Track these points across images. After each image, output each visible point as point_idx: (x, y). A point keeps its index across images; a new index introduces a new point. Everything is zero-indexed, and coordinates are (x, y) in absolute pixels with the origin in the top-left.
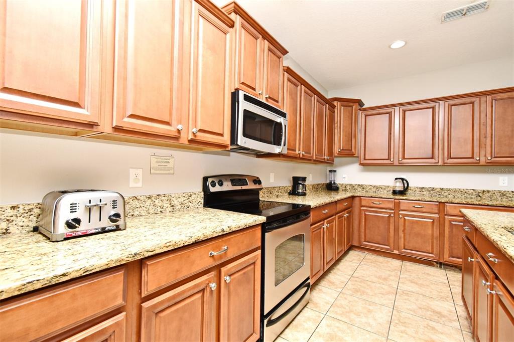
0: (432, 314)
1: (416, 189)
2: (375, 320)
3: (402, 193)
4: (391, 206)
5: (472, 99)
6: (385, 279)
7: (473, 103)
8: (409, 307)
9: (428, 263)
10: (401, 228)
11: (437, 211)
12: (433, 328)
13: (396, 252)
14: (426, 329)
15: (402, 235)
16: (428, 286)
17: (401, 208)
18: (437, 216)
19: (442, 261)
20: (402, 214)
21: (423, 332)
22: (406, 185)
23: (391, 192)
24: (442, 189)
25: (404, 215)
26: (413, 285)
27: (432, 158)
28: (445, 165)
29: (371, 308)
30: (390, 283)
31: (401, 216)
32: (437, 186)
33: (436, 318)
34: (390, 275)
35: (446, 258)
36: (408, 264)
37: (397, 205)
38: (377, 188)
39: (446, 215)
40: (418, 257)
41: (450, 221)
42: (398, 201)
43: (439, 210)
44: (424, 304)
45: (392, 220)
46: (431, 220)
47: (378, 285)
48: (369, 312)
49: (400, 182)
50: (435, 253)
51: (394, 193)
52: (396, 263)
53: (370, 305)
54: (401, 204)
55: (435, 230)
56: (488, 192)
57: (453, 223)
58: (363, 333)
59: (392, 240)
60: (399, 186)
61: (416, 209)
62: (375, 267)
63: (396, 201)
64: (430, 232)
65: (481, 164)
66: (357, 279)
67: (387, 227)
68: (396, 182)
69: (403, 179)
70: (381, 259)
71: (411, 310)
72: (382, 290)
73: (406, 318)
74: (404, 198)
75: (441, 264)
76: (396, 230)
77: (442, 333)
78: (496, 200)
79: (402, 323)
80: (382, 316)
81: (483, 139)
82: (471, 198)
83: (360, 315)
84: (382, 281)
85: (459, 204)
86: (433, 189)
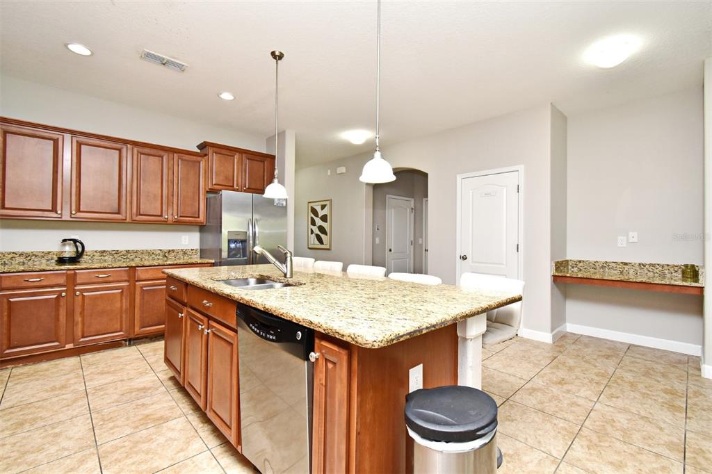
0: (137, 393)
1: (95, 254)
2: (70, 439)
3: (74, 260)
4: (62, 280)
5: (161, 153)
6: (63, 387)
7: (162, 157)
8: (109, 401)
9: (115, 345)
10: (78, 310)
11: (126, 278)
12: (143, 405)
13: (69, 346)
14: (136, 410)
15: (78, 318)
16: (122, 369)
17: (79, 281)
18: (127, 284)
19: (132, 336)
20: (79, 290)
21: (135, 414)
22: (80, 249)
23: (53, 261)
24: (128, 252)
25: (82, 291)
26: (104, 376)
27: (119, 213)
28: (134, 222)
29: (57, 430)
30: (72, 388)
31: (78, 293)
32: (122, 247)
33: (142, 394)
34: (68, 380)
35: (138, 330)
36: (89, 357)
37: (72, 279)
38: (28, 256)
39: (137, 281)
40: (101, 343)
41: (141, 287)
42: (73, 272)
43: (129, 276)
44: (126, 388)
45: (63, 302)
46: (120, 291)
47: (55, 399)
48: (56, 436)
49: (70, 244)
50: (124, 329)
51: (61, 261)
52: (71, 361)
53: (53, 428)
54: (78, 276)
55: (124, 301)
56: (173, 251)
57: (144, 288)
58: (58, 464)
59: (62, 332)
60: (69, 251)
61: (100, 280)
62: (37, 380)
63: (69, 272)
64: (118, 305)
65: (168, 222)
66: (12, 410)
67: (53, 313)
68: (64, 245)
69: (75, 241)
70: (44, 365)
71: (113, 402)
72: (65, 401)
73: (110, 413)
74: (78, 267)
75: (130, 340)
76: (70, 314)
77: (152, 404)
78: (179, 259)
79: (108, 420)
80: (80, 428)
81: (170, 197)
82: (158, 259)
83: (43, 449)
84: (60, 392)
85: (151, 266)
86: (117, 253)
